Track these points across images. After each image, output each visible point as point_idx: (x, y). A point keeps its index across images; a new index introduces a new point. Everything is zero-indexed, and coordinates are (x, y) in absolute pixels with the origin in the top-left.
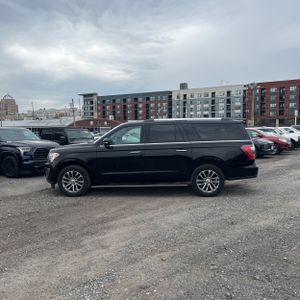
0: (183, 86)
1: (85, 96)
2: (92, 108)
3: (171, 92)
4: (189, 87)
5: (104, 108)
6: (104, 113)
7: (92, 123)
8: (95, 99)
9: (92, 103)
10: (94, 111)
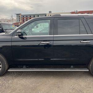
0: (50, 12)
1: (17, 14)
2: (19, 19)
3: (46, 14)
4: (52, 12)
5: (23, 19)
6: (24, 20)
7: (19, 24)
8: (20, 16)
9: (19, 17)
10: (20, 20)
